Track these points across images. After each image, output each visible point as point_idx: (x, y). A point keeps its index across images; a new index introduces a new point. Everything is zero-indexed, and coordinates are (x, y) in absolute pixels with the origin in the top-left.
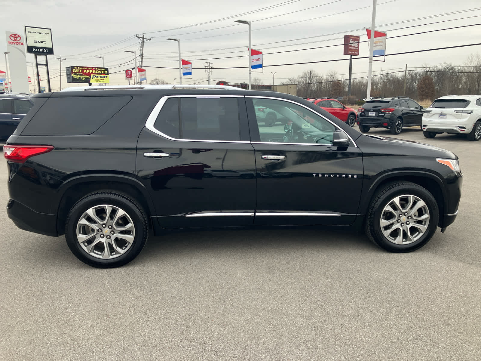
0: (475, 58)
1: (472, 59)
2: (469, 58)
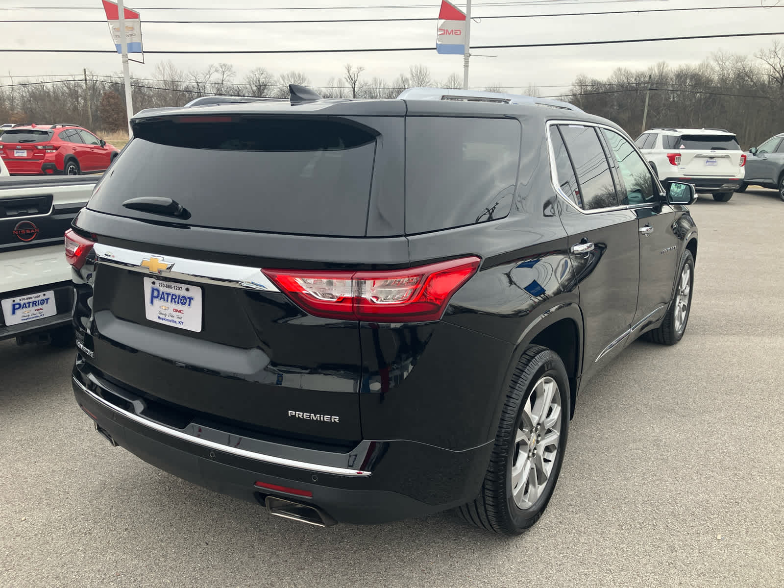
0: (168, 69)
1: (164, 70)
2: (159, 68)
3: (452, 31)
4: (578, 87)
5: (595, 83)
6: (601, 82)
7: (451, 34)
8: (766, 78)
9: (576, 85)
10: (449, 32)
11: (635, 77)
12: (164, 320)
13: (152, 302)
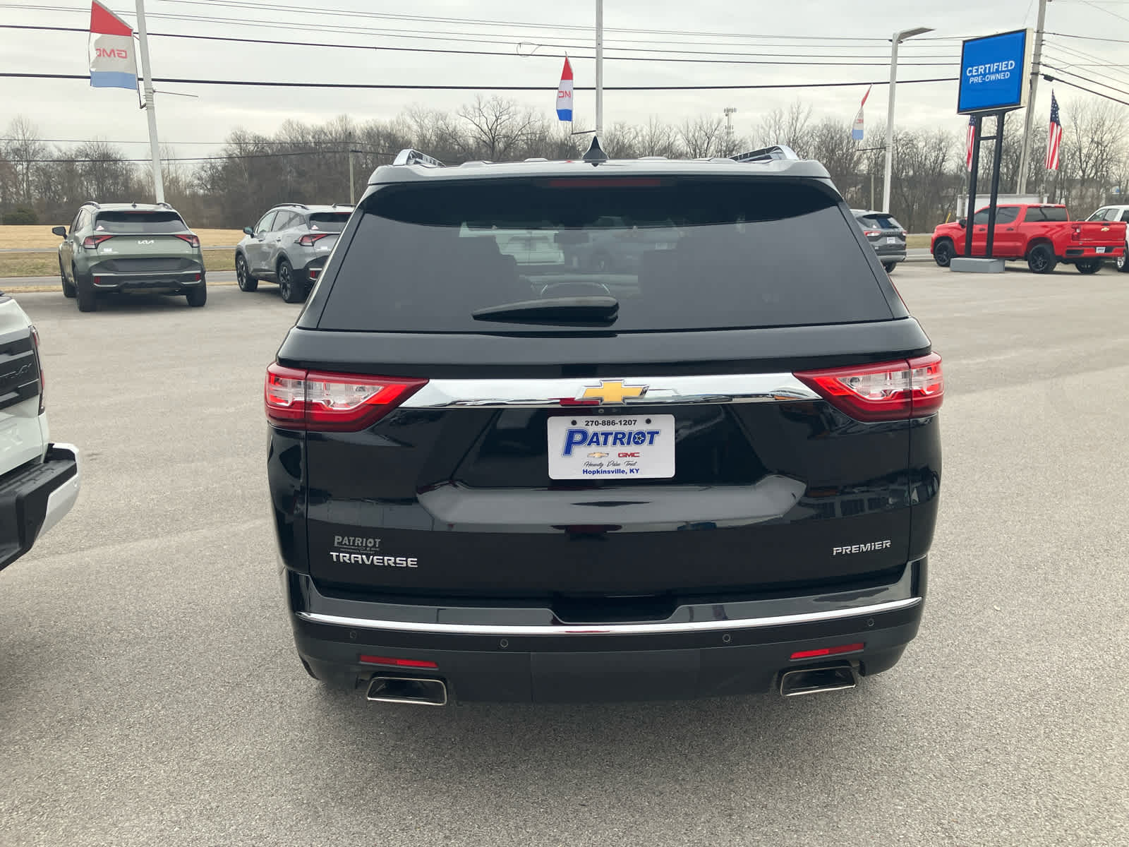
3: (113, 51)
4: (234, 146)
5: (258, 141)
6: (268, 139)
7: (112, 55)
8: (471, 141)
9: (232, 142)
10: (109, 53)
11: (312, 134)
12: (598, 472)
13: (568, 451)
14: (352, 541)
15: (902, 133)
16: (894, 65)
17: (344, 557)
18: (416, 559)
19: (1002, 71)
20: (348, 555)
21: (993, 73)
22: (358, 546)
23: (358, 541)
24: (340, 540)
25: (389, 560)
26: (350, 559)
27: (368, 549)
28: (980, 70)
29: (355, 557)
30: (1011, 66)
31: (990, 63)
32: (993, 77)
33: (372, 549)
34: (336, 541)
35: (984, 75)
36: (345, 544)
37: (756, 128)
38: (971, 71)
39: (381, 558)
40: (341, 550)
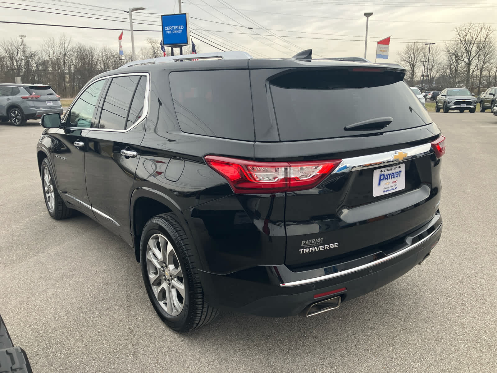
12: (387, 191)
13: (379, 184)
14: (310, 242)
15: (115, 52)
16: (131, 23)
17: (306, 250)
18: (338, 243)
19: (179, 30)
20: (308, 249)
21: (175, 30)
22: (313, 243)
23: (313, 241)
24: (305, 242)
25: (327, 247)
26: (309, 251)
27: (318, 243)
28: (170, 28)
29: (311, 249)
30: (182, 28)
31: (174, 26)
32: (175, 32)
33: (320, 243)
34: (303, 243)
35: (172, 31)
36: (307, 244)
37: (41, 46)
38: (166, 28)
39: (323, 246)
40: (305, 247)
